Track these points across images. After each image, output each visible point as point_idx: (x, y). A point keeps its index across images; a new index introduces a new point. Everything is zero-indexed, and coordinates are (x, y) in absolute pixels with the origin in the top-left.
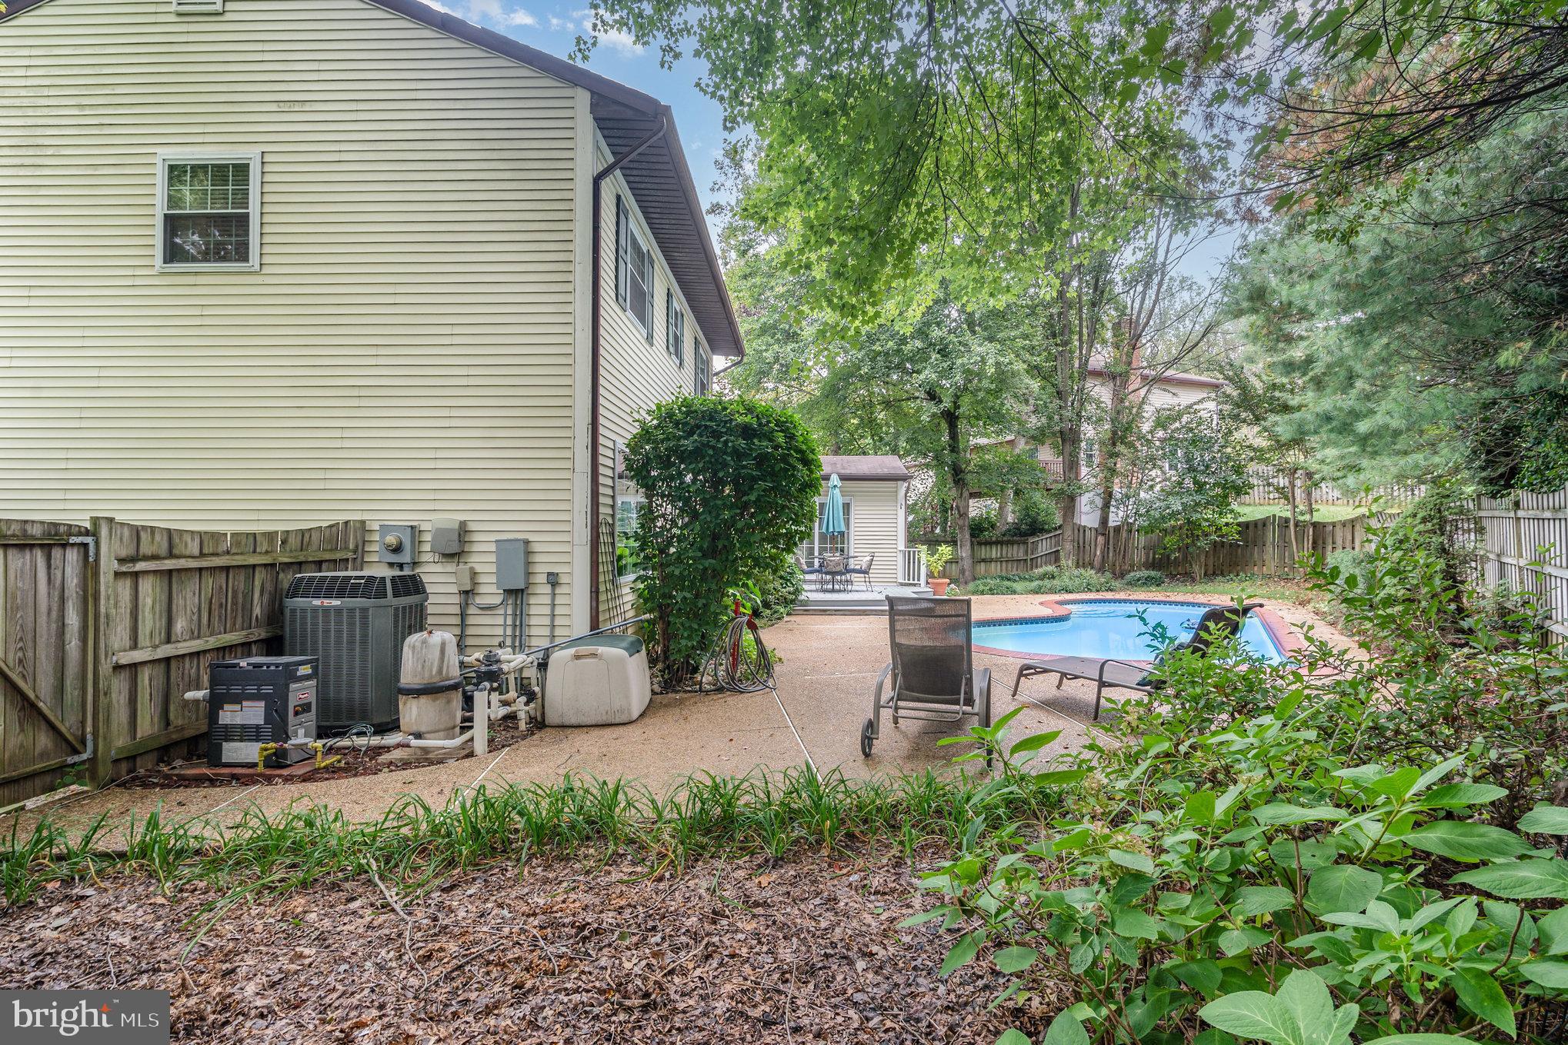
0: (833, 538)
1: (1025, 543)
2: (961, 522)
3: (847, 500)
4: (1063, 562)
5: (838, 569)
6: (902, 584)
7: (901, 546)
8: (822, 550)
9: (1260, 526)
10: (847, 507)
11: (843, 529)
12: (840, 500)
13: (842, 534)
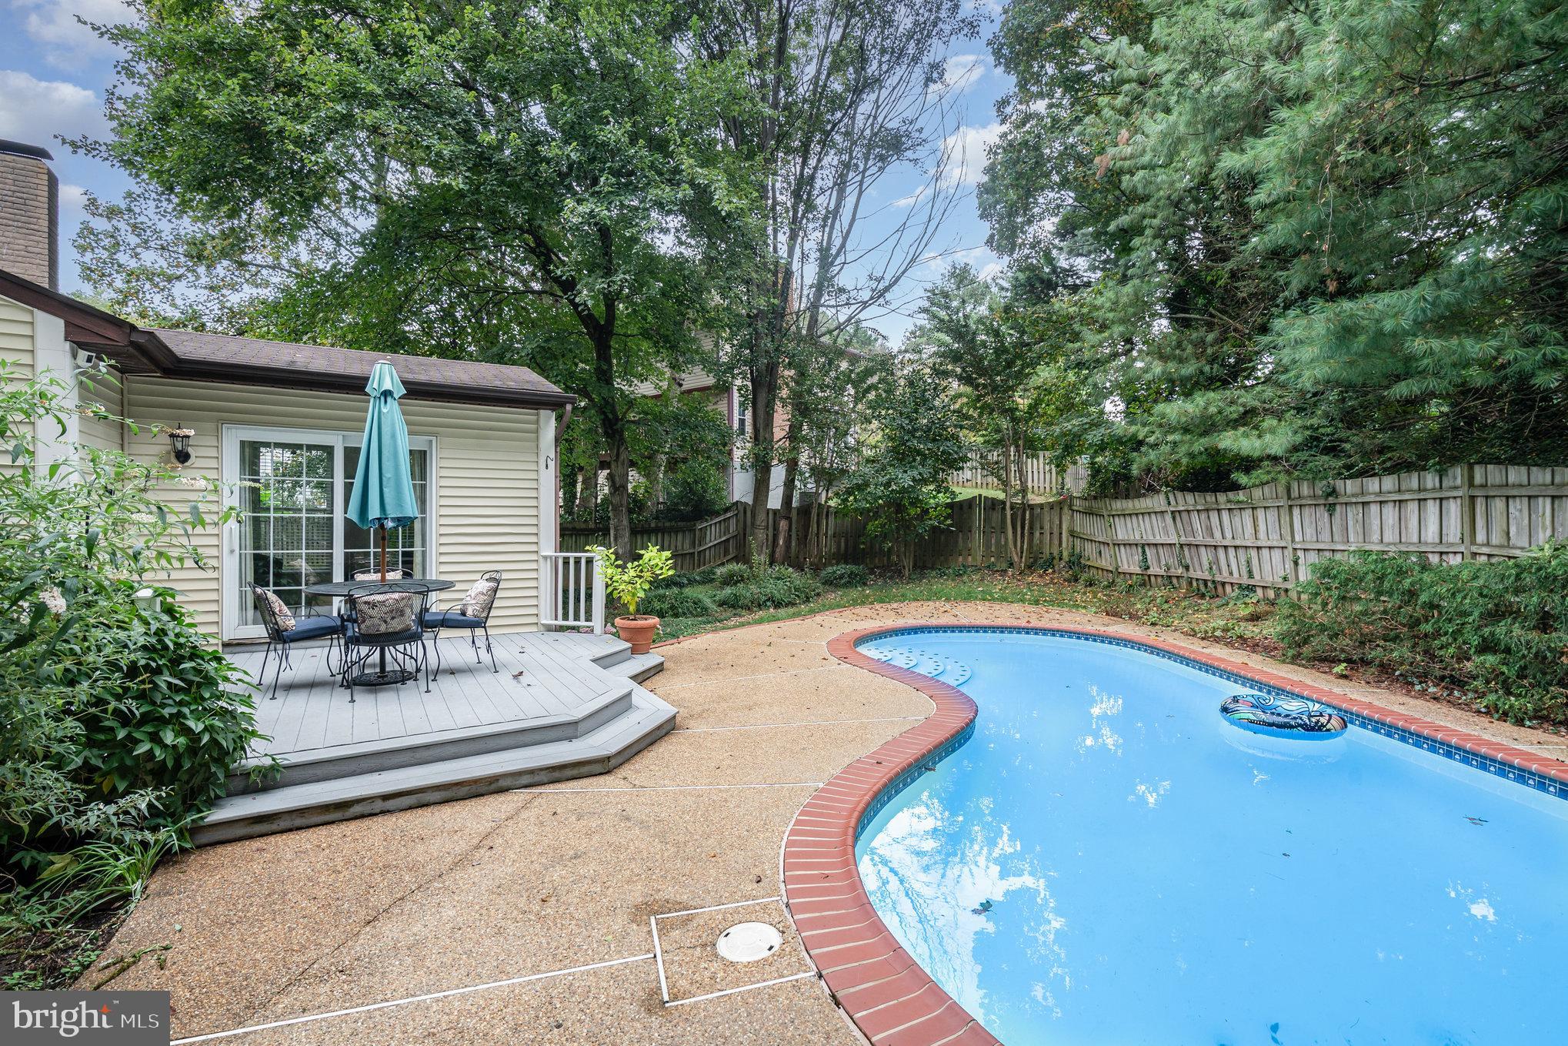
0: (385, 537)
1: (692, 530)
2: (616, 500)
3: (420, 444)
4: (755, 558)
5: (396, 625)
6: (549, 629)
7: (548, 544)
8: (352, 567)
9: (965, 508)
10: (420, 460)
11: (411, 509)
12: (404, 443)
13: (406, 523)
